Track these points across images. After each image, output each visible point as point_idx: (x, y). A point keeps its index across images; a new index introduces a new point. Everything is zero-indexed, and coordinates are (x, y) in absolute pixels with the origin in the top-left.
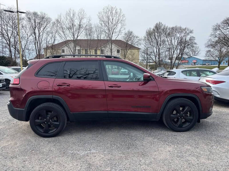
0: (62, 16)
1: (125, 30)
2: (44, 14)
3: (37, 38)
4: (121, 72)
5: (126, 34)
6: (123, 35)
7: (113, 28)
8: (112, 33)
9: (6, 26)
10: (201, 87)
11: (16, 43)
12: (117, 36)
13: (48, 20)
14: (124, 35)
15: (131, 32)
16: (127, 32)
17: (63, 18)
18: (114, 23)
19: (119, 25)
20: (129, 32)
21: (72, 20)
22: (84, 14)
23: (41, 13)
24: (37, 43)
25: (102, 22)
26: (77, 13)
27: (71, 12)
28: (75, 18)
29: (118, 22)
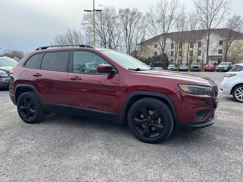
0: (153, 9)
1: (229, 15)
2: (136, 9)
3: (129, 34)
4: (217, 68)
5: (230, 20)
6: (226, 21)
7: (213, 15)
8: (210, 21)
9: (103, 25)
10: (178, 84)
11: (110, 41)
12: (217, 24)
13: (140, 15)
14: (228, 22)
15: (238, 17)
16: (231, 17)
17: (154, 11)
18: (215, 7)
19: (222, 10)
20: (235, 17)
21: (164, 12)
22: (177, 3)
23: (133, 9)
24: (128, 39)
25: (199, 9)
26: (169, 3)
27: (163, 3)
28: (167, 8)
29: (221, 7)
